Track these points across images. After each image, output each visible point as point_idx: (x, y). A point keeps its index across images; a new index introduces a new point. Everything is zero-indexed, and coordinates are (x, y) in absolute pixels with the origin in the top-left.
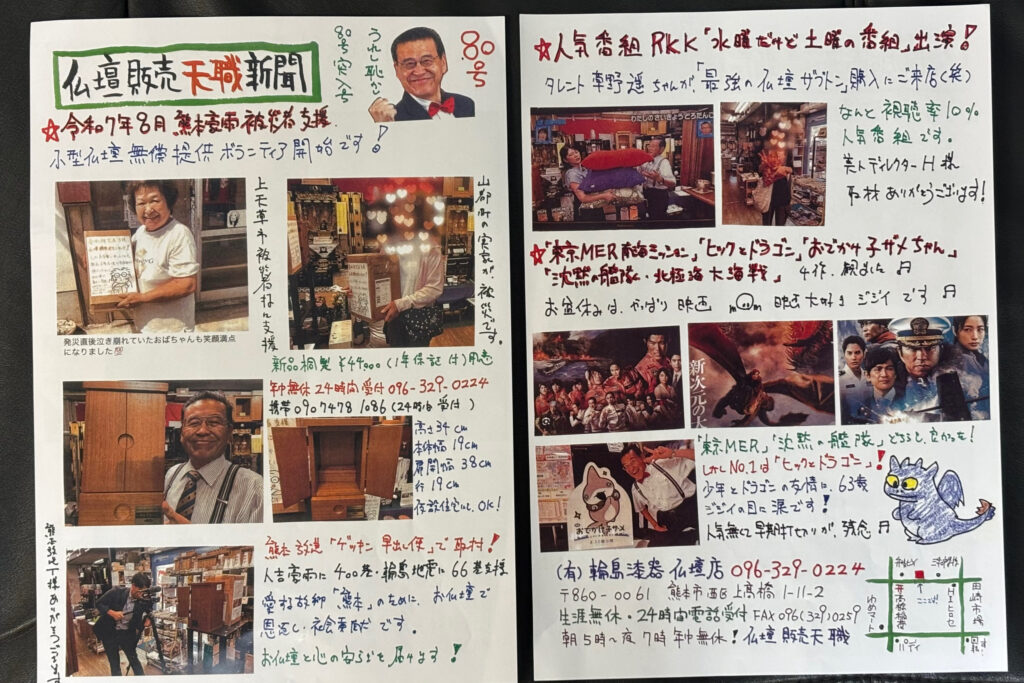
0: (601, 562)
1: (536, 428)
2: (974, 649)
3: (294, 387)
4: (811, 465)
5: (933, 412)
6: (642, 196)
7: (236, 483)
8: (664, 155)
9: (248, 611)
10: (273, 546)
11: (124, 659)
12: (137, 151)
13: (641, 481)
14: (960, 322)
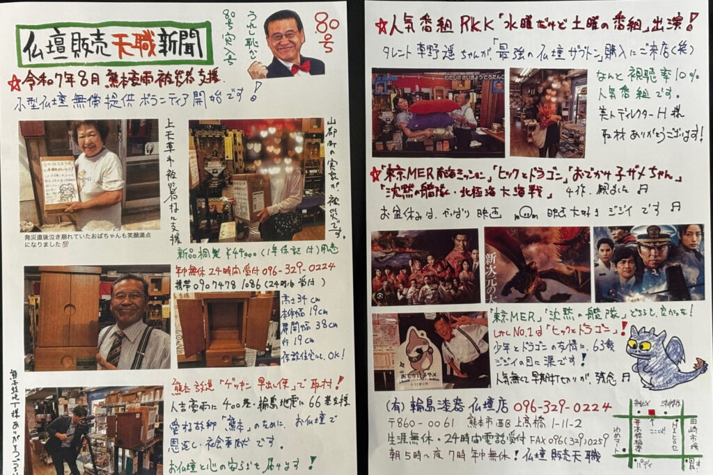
0: (419, 399)
1: (373, 301)
2: (692, 467)
3: (193, 270)
4: (573, 331)
5: (663, 294)
6: (452, 134)
7: (151, 340)
8: (468, 104)
9: (159, 433)
10: (178, 385)
11: (67, 468)
12: (79, 99)
13: (449, 341)
14: (683, 229)
